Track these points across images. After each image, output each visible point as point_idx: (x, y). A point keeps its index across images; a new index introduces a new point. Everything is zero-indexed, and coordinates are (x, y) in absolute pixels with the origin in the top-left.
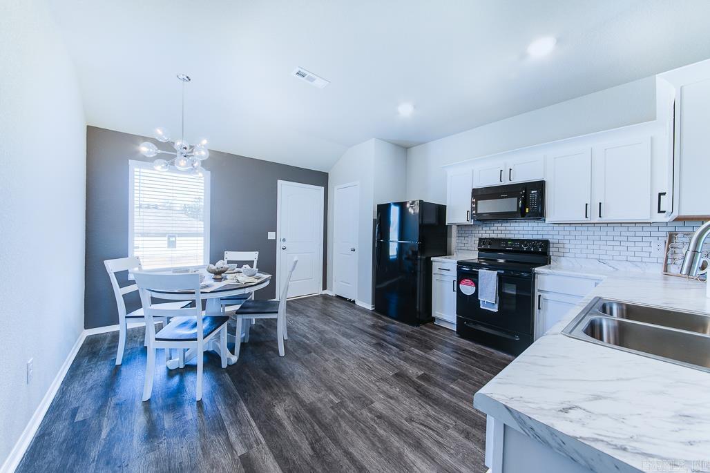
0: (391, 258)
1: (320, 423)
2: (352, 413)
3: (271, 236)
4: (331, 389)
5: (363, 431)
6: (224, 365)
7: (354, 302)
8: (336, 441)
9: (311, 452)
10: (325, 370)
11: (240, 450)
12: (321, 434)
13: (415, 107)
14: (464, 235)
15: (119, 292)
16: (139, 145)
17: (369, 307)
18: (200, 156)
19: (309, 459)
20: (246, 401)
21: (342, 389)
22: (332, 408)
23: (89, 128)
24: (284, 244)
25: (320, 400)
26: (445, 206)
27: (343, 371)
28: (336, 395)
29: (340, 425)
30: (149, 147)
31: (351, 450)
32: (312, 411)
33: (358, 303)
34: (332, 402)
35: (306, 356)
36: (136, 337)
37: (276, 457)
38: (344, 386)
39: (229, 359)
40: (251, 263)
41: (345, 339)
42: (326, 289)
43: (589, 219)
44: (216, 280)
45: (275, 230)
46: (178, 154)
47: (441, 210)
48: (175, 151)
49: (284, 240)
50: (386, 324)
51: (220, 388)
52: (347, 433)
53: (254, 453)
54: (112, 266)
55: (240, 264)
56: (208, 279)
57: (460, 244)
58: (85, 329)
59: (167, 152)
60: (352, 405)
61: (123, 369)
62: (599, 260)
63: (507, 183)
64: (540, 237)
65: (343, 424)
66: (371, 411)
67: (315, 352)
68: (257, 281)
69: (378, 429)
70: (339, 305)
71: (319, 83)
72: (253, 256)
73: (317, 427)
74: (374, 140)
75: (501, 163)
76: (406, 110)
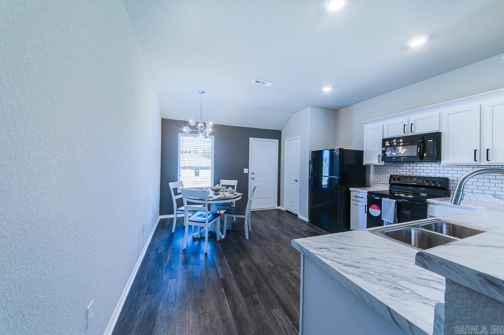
0: (323, 187)
1: (261, 274)
2: (279, 273)
3: (246, 171)
4: (270, 260)
5: (283, 282)
6: (218, 239)
7: (297, 215)
8: (267, 282)
9: (254, 284)
10: (269, 250)
11: (222, 276)
12: (260, 278)
13: (333, 87)
14: (380, 172)
15: (175, 198)
16: (182, 128)
17: (307, 220)
18: (209, 132)
19: (252, 287)
20: (226, 257)
21: (276, 261)
22: (269, 268)
23: (163, 120)
24: (253, 176)
25: (263, 264)
26: (363, 151)
27: (279, 252)
28: (273, 263)
29: (271, 277)
30: (186, 128)
31: (274, 288)
32: (258, 267)
33: (300, 216)
34: (269, 265)
35: (260, 241)
36: (181, 221)
37: (237, 282)
38: (278, 259)
39: (220, 237)
40: (233, 187)
41: (285, 236)
42: (279, 206)
43: (478, 162)
44: (215, 194)
45: (248, 167)
46: (199, 131)
47: (359, 154)
48: (198, 129)
49: (253, 173)
50: (315, 231)
51: (215, 249)
52: (274, 281)
53: (227, 278)
54: (172, 185)
55: (227, 187)
56: (212, 194)
57: (376, 179)
58: (160, 215)
59: (194, 130)
60: (280, 269)
61: (175, 235)
62: (494, 196)
63: (411, 134)
64: (441, 175)
65: (273, 277)
66: (290, 274)
67: (265, 240)
68: (234, 197)
69: (292, 283)
70: (286, 216)
71: (268, 84)
72: (234, 183)
73: (259, 275)
74: (310, 108)
75: (404, 120)
76: (327, 90)
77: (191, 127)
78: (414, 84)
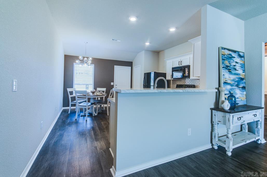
3: (112, 84)
6: (93, 115)
13: (150, 43)
15: (70, 96)
16: (76, 61)
18: (89, 63)
23: (65, 56)
30: (78, 61)
39: (95, 114)
40: (103, 92)
44: (92, 94)
45: (113, 82)
47: (164, 75)
48: (84, 61)
49: (116, 85)
53: (95, 126)
54: (69, 90)
55: (100, 91)
58: (63, 107)
59: (82, 62)
63: (181, 66)
68: (102, 95)
71: (119, 41)
72: (104, 89)
74: (144, 51)
75: (179, 59)
76: (147, 44)
77: (80, 60)
78: (185, 43)
